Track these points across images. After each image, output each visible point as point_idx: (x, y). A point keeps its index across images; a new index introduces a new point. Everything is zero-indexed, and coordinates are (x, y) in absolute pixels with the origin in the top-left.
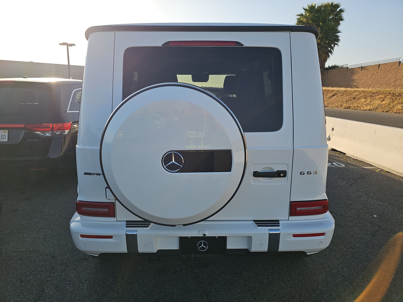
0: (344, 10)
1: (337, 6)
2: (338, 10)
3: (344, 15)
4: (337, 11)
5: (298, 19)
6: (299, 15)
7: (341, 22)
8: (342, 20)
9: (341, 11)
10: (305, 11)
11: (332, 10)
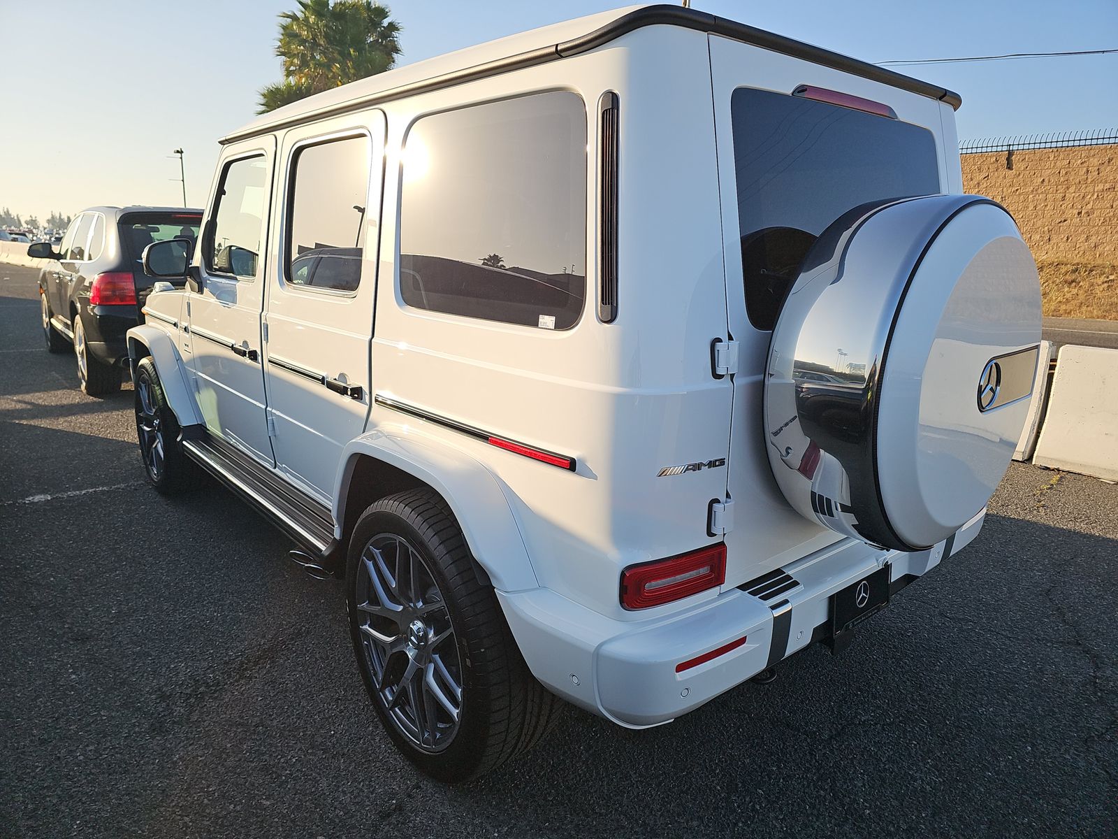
0: (399, 26)
1: (382, 13)
2: (385, 22)
3: (401, 38)
4: (384, 27)
5: (284, 28)
6: (288, 16)
7: (395, 55)
8: (397, 50)
9: (392, 27)
10: (303, 10)
11: (371, 20)
